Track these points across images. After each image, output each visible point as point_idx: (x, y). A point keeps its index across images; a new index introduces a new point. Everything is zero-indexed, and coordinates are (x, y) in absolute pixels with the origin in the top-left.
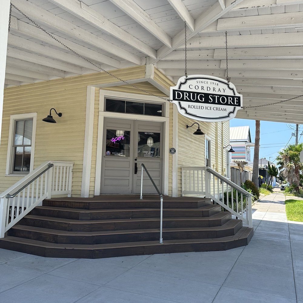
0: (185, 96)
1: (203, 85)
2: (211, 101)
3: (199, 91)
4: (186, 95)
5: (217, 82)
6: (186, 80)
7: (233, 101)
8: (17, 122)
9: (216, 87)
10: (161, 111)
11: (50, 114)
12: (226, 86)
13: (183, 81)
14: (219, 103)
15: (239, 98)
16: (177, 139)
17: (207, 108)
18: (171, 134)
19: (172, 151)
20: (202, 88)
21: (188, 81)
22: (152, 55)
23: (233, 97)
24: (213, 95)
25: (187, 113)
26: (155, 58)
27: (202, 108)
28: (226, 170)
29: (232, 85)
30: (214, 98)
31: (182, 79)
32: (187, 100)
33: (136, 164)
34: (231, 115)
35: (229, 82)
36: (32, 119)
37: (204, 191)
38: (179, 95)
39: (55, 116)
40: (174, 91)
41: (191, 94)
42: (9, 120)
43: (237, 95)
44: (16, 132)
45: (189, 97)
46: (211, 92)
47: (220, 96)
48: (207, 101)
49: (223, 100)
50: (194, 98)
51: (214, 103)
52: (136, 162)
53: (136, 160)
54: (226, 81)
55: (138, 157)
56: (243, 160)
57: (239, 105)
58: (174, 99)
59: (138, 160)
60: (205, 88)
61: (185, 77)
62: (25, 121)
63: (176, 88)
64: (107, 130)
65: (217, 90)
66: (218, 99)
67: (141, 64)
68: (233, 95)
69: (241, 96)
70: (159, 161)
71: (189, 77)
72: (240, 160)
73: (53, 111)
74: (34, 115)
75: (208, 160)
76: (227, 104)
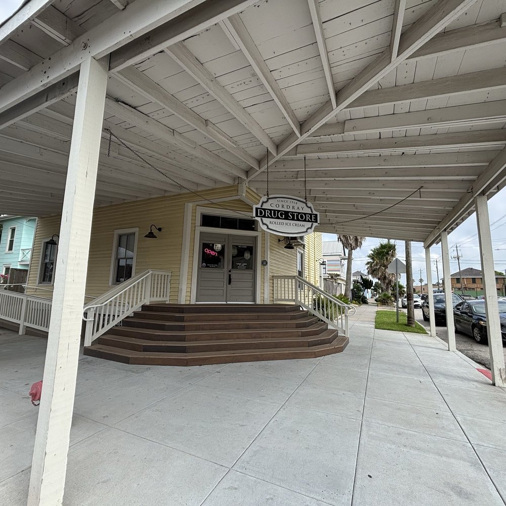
0: (267, 214)
1: (283, 203)
2: (290, 217)
3: (280, 209)
4: (268, 212)
5: (297, 201)
6: (268, 199)
7: (311, 218)
8: (120, 237)
9: (295, 205)
10: (254, 226)
11: (151, 230)
12: (305, 205)
13: (265, 200)
14: (298, 220)
15: (316, 215)
16: (269, 252)
17: (287, 224)
18: (263, 247)
19: (264, 263)
20: (283, 206)
21: (270, 200)
22: (244, 177)
23: (311, 215)
24: (292, 212)
25: (268, 228)
26: (246, 179)
27: (282, 224)
28: (319, 281)
29: (310, 204)
30: (293, 216)
31: (264, 199)
32: (268, 217)
33: (230, 275)
34: (309, 230)
35: (306, 201)
36: (134, 234)
37: (294, 298)
38: (261, 213)
39: (155, 232)
40: (257, 209)
41: (273, 211)
42: (113, 234)
43: (315, 212)
44: (119, 245)
45: (271, 214)
46: (291, 210)
47: (299, 213)
48: (287, 218)
49: (302, 217)
50: (275, 215)
51: (293, 219)
52: (230, 273)
53: (230, 271)
54: (304, 201)
55: (232, 268)
56: (335, 273)
57: (316, 222)
58: (257, 216)
59: (232, 271)
60: (285, 207)
61: (266, 197)
62: (128, 235)
63: (259, 206)
64: (203, 243)
65: (296, 208)
66: (297, 216)
67: (234, 183)
68: (311, 213)
69: (318, 214)
70: (252, 272)
71: (270, 196)
72: (333, 273)
73: (153, 227)
74: (136, 230)
75: (300, 272)
76: (305, 220)
